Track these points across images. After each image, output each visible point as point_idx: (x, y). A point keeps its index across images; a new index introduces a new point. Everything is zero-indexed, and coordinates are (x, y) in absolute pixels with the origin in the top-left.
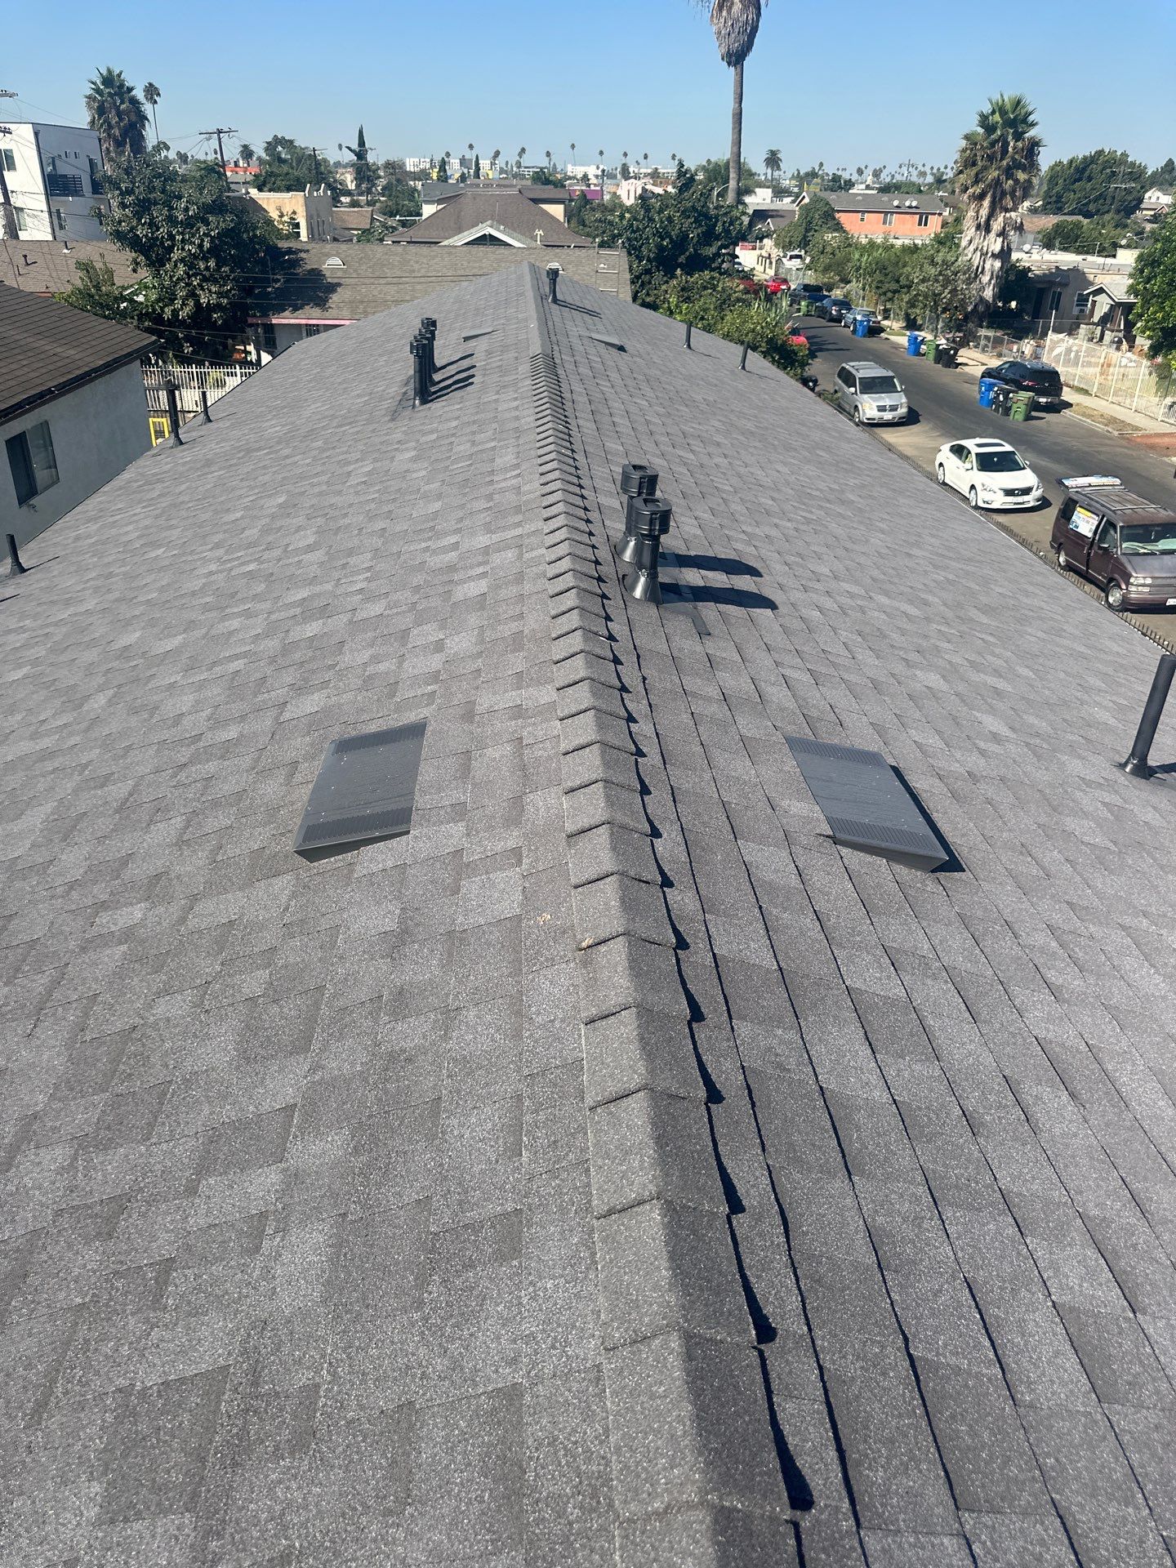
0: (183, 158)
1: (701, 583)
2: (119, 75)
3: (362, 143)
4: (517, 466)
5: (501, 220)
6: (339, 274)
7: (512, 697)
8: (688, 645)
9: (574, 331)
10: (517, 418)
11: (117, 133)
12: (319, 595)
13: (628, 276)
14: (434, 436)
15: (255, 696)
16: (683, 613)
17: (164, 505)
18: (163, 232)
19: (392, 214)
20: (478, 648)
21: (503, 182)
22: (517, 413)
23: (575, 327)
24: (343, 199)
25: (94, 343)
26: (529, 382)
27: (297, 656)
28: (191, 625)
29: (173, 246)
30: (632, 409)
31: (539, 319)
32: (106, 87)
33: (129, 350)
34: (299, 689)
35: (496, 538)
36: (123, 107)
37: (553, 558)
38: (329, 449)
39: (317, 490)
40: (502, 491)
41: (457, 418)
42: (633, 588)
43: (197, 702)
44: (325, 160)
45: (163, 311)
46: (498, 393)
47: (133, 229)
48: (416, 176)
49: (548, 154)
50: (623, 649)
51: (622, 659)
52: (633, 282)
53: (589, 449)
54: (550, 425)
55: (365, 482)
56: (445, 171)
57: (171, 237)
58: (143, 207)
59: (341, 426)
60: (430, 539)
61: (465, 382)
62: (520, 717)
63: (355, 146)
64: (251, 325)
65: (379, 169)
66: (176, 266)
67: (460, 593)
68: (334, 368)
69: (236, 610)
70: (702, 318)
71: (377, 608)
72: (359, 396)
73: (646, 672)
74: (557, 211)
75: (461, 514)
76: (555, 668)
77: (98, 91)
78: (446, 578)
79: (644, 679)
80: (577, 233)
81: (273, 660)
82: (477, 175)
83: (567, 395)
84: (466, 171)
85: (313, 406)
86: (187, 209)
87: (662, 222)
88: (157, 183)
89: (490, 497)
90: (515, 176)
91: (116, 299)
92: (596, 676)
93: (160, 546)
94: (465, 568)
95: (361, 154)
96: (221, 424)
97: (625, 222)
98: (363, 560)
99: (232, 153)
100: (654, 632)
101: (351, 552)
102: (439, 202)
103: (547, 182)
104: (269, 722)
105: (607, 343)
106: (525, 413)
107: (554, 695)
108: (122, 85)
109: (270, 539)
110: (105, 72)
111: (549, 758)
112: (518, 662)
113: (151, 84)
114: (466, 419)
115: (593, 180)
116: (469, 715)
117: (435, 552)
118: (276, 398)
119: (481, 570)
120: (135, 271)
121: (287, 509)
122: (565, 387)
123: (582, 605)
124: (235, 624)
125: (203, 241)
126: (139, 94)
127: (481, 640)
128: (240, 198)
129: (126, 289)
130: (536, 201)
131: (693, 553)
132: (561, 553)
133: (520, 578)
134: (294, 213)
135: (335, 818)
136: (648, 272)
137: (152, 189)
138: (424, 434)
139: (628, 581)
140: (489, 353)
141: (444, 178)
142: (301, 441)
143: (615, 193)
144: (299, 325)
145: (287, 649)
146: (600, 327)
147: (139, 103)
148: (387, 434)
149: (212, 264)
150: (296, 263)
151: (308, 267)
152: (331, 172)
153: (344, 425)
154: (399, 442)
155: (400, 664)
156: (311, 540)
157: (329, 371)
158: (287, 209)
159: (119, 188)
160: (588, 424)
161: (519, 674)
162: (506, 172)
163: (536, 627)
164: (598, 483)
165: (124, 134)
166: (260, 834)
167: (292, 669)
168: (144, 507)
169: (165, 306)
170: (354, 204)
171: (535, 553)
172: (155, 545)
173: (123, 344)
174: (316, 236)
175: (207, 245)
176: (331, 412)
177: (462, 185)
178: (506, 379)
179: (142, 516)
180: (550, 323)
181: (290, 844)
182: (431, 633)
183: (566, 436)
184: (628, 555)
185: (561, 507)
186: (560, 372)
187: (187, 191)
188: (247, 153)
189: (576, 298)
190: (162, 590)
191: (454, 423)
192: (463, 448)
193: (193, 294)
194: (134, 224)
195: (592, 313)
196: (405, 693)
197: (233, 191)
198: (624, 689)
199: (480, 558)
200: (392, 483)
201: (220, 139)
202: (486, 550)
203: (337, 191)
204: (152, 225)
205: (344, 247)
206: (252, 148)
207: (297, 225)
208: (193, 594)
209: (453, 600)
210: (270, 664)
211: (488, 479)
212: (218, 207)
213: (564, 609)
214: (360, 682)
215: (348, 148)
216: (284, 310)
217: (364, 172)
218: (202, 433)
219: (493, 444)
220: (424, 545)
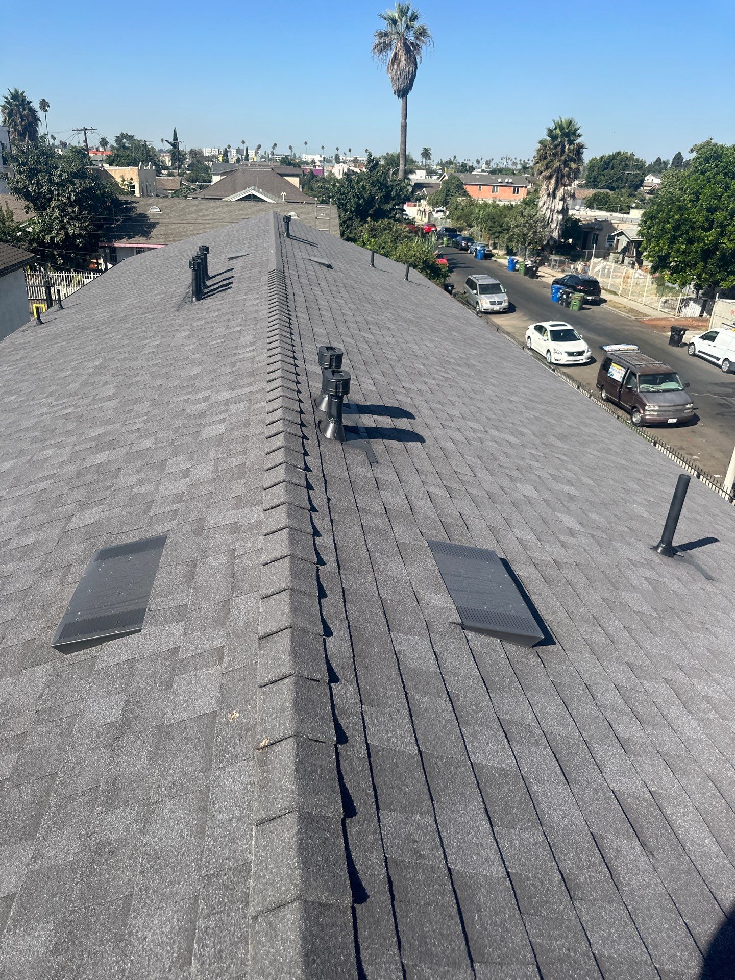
0: (64, 145)
1: (373, 425)
2: (23, 94)
3: (175, 138)
4: (253, 344)
5: (261, 186)
6: (158, 217)
7: (232, 516)
8: (362, 471)
9: (299, 255)
10: (257, 311)
11: (20, 129)
12: (110, 432)
13: (338, 221)
14: (202, 322)
15: (53, 510)
16: (358, 448)
17: (22, 365)
18: (45, 189)
19: (193, 181)
20: (213, 476)
21: (262, 164)
22: (257, 308)
23: (299, 253)
24: (163, 172)
26: (266, 287)
27: (86, 478)
28: (20, 453)
29: (52, 197)
30: (334, 306)
31: (277, 247)
32: (14, 100)
33: (16, 262)
34: (84, 505)
35: (234, 393)
36: (24, 113)
37: (271, 409)
38: (133, 329)
39: (121, 357)
40: (242, 360)
41: (219, 310)
42: (325, 430)
43: (13, 513)
44: (152, 148)
45: (44, 238)
46: (246, 294)
47: (26, 187)
48: (209, 159)
49: (290, 147)
50: (315, 477)
51: (314, 485)
52: (341, 225)
53: (303, 332)
54: (277, 317)
55: (153, 352)
56: (227, 156)
57: (51, 192)
58: (33, 173)
59: (144, 314)
60: (190, 393)
61: (227, 287)
62: (235, 532)
63: (171, 140)
64: (101, 247)
65: (186, 154)
66: (53, 210)
67: (206, 433)
68: (146, 276)
69: (53, 442)
70: (384, 248)
71: (148, 443)
72: (158, 294)
73: (330, 495)
74: (295, 181)
75: (213, 376)
76: (265, 493)
77: (8, 103)
78: (197, 422)
79: (329, 499)
80: (308, 195)
81: (70, 481)
82: (247, 159)
83: (291, 297)
84: (240, 156)
85: (128, 300)
86: (60, 176)
87: (359, 189)
88: (42, 159)
89: (233, 365)
90: (270, 160)
91: (14, 230)
92: (292, 500)
93: (13, 394)
94: (211, 415)
95: (175, 145)
96: (69, 311)
97: (336, 189)
98: (143, 407)
100: (338, 463)
101: (136, 401)
102: (222, 174)
103: (289, 164)
104: (57, 531)
105: (320, 263)
106: (263, 308)
107: (261, 515)
108: (24, 100)
109: (85, 390)
110: (13, 91)
111: (253, 567)
112: (239, 487)
113: (44, 100)
114: (224, 311)
115: (318, 163)
116: (199, 529)
117: (192, 403)
118: (106, 294)
119: (221, 416)
120: (27, 213)
121: (100, 370)
122: (290, 291)
123: (288, 444)
124: (51, 452)
125: (71, 195)
126: (36, 105)
127: (216, 469)
128: (98, 170)
129: (21, 224)
130: (282, 175)
131: (369, 403)
132: (276, 407)
133: (247, 423)
134: (132, 179)
135: (87, 617)
136: (350, 219)
137: (39, 163)
138: (196, 320)
139: (322, 426)
140: (243, 268)
141: (226, 160)
142: (117, 323)
143: (331, 172)
144: (130, 248)
145: (81, 473)
146: (317, 253)
147: (35, 111)
148: (173, 320)
149: (76, 209)
150: (130, 210)
151: (138, 212)
152: (156, 155)
153: (146, 313)
154: (180, 325)
155: (157, 486)
156: (112, 392)
157: (143, 277)
158: (127, 177)
159: (18, 162)
160: (303, 316)
161: (239, 497)
162: (265, 158)
163: (255, 460)
164: (307, 356)
165: (25, 129)
166: (34, 627)
167: (82, 489)
168: (9, 366)
169: (45, 235)
170: (170, 175)
171: (260, 405)
172: (11, 393)
173: (12, 258)
174: (145, 193)
175: (73, 197)
176: (139, 304)
177: (237, 165)
178: (252, 285)
180: (284, 250)
182: (182, 463)
183: (288, 324)
184: (323, 407)
185: (279, 373)
186: (288, 281)
187: (62, 164)
188: (104, 143)
189: (303, 234)
190: (8, 425)
191: (216, 314)
192: (220, 331)
193: (63, 228)
194: (27, 183)
195: (312, 244)
196: (157, 510)
197: (93, 165)
198: (313, 509)
199: (222, 408)
200: (171, 353)
201: (85, 134)
202: (227, 403)
203: (159, 167)
204: (38, 184)
205: (161, 200)
206: (108, 140)
207: (133, 187)
208: (28, 429)
209: (201, 438)
210: (67, 484)
211: (234, 352)
212: (81, 174)
213: (275, 447)
214: (127, 500)
215: (167, 141)
216: (122, 239)
217: (177, 156)
218: (56, 317)
219: (239, 328)
220: (186, 397)
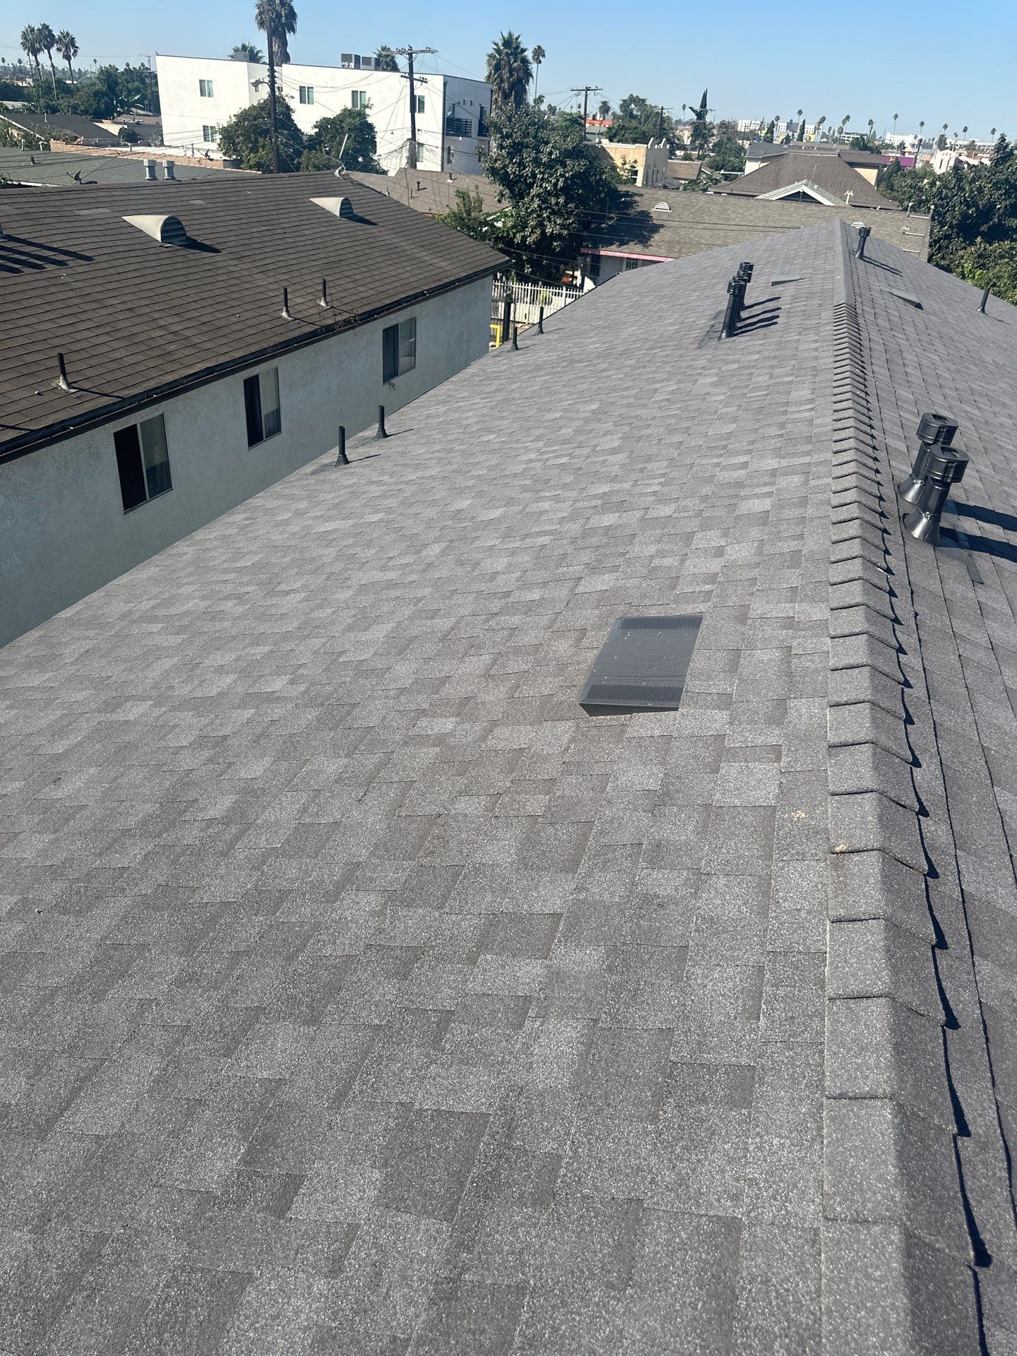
0: (552, 109)
1: (978, 534)
2: (517, 39)
3: (704, 105)
4: (811, 401)
5: (817, 181)
6: (665, 217)
7: (785, 609)
8: (960, 589)
9: (876, 286)
10: (816, 358)
11: (506, 87)
12: (618, 492)
13: (927, 239)
14: (736, 366)
15: (557, 568)
16: (955, 558)
17: (499, 398)
18: (528, 171)
19: (718, 168)
20: (757, 559)
21: (826, 146)
22: (816, 354)
23: (877, 282)
24: (678, 153)
25: (462, 258)
26: (830, 327)
27: (594, 540)
28: (510, 501)
29: (534, 183)
30: (924, 362)
31: (846, 272)
32: (505, 48)
33: (487, 266)
34: (594, 569)
35: (784, 462)
36: (515, 65)
37: (839, 488)
38: (639, 367)
39: (625, 402)
40: (795, 421)
41: (758, 353)
42: (913, 527)
43: (510, 565)
44: (669, 118)
45: (515, 237)
46: (800, 334)
47: (505, 166)
48: (745, 136)
49: (871, 122)
50: (898, 582)
51: (897, 591)
52: (930, 246)
53: (882, 394)
54: (848, 368)
55: (668, 400)
56: (772, 133)
57: (534, 175)
58: (517, 149)
59: (652, 349)
60: (721, 455)
61: (770, 321)
62: (791, 628)
63: (697, 108)
64: (583, 255)
65: (714, 128)
66: (532, 199)
67: (744, 508)
68: (652, 298)
69: (547, 495)
70: (994, 285)
71: (667, 510)
72: (671, 324)
73: (918, 608)
74: (870, 175)
75: (753, 437)
76: (830, 589)
77: (498, 51)
78: (732, 492)
79: (916, 614)
80: (884, 196)
81: (573, 541)
82: (800, 138)
83: (865, 343)
84: (791, 134)
85: (630, 329)
86: (550, 153)
87: (972, 191)
88: (531, 130)
89: (782, 426)
90: (835, 141)
91: (481, 222)
92: (872, 604)
93: (492, 432)
94: (751, 486)
95: (701, 115)
96: (550, 337)
97: (934, 190)
98: (659, 467)
99: (593, 108)
100: (929, 572)
101: (649, 459)
102: (763, 160)
103: (865, 147)
104: (565, 591)
105: (904, 299)
106: (825, 354)
107: (827, 614)
108: (518, 47)
109: (582, 438)
110: (506, 35)
111: (816, 671)
112: (793, 578)
113: (539, 47)
114: (767, 354)
115: (909, 149)
116: (742, 617)
117: (724, 468)
118: (599, 319)
119: (766, 489)
120: (499, 201)
121: (598, 416)
122: (864, 335)
123: (864, 535)
124: (546, 505)
125: (558, 180)
126: (529, 54)
127: (760, 552)
128: (594, 147)
129: (490, 215)
130: (852, 165)
131: (972, 504)
132: (848, 486)
133: (804, 502)
134: (635, 162)
135: (616, 683)
136: (947, 237)
137: (527, 135)
138: (727, 363)
139: (909, 520)
140: (794, 298)
141: (769, 140)
142: (617, 358)
143: (928, 162)
144: (622, 258)
145: (587, 533)
146: (900, 284)
147: (528, 62)
148: (693, 360)
149: (561, 200)
150: (629, 205)
151: (639, 209)
152: (672, 129)
153: (655, 348)
154: (703, 368)
155: (683, 561)
156: (616, 444)
157: (647, 300)
158: (630, 159)
159: (501, 132)
160: (882, 371)
161: (794, 590)
162: (827, 137)
163: (816, 548)
164: (887, 426)
165: (512, 87)
166: (550, 683)
167: (588, 551)
168: (482, 399)
169: (517, 232)
170: (687, 157)
171: (820, 482)
172: (488, 431)
173: (484, 261)
174: (650, 183)
175: (561, 184)
176: (645, 336)
177: (786, 146)
178: (809, 322)
179: (481, 406)
180: (855, 276)
181: (574, 697)
182: (714, 539)
183: (861, 378)
184: (910, 496)
185: (851, 443)
186: (861, 321)
187: (555, 138)
188: (605, 108)
189: (881, 255)
190: (490, 468)
191: (756, 357)
192: (762, 379)
193: (541, 225)
194: (507, 163)
195: (894, 271)
196: (684, 588)
197: (589, 140)
198: (896, 620)
199: (767, 479)
200: (693, 403)
201: (586, 95)
202: (774, 473)
203: (675, 145)
204: (521, 165)
205: (673, 194)
206: (611, 104)
207: (636, 173)
208: (515, 475)
209: (737, 513)
210: (571, 543)
211: (782, 409)
212: (576, 153)
213: (846, 536)
214: (645, 571)
215: (691, 108)
216: (613, 244)
217: (700, 130)
218: (535, 342)
219: (790, 379)
220: (715, 460)
